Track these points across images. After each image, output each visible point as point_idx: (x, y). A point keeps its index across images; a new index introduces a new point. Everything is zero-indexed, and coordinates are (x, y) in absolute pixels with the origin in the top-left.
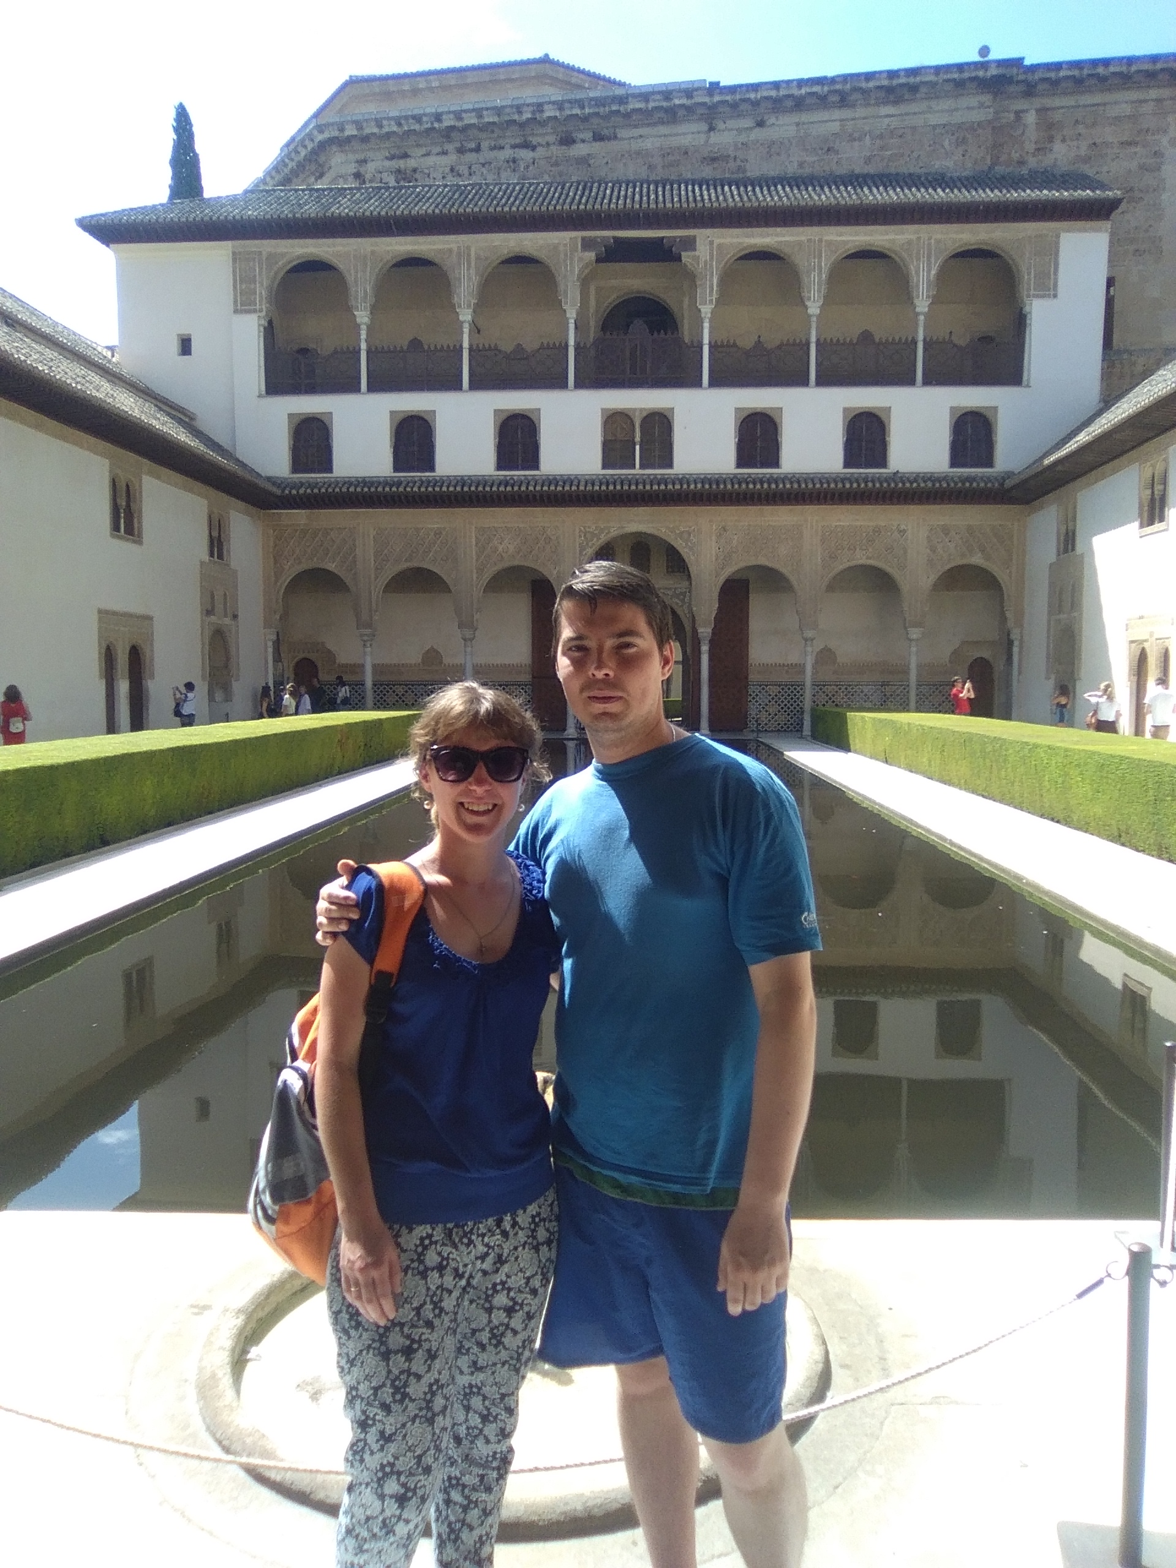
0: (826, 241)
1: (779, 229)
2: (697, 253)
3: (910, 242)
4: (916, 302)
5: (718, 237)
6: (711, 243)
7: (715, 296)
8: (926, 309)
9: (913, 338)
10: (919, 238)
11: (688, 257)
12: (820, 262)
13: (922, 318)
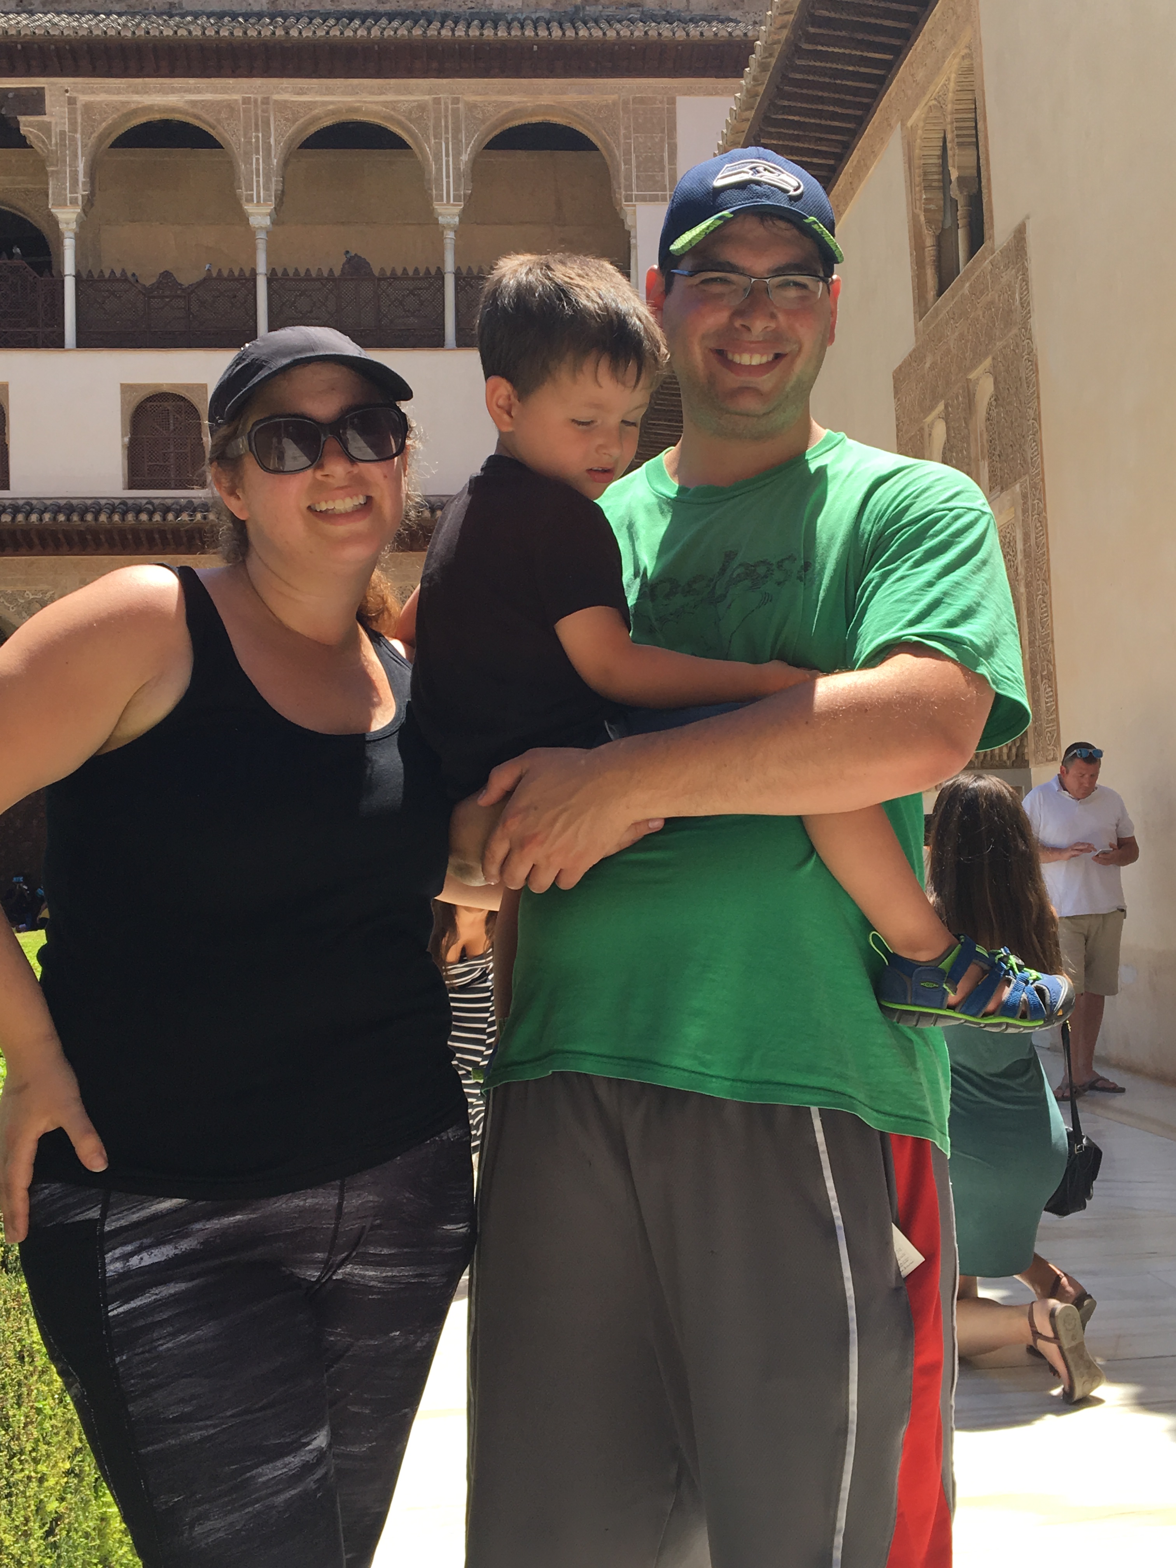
0: (276, 101)
1: (192, 81)
2: (45, 118)
3: (422, 107)
4: (438, 207)
5: (84, 92)
6: (72, 101)
7: (81, 192)
8: (457, 219)
9: (439, 268)
10: (437, 101)
11: (31, 125)
12: (267, 136)
13: (450, 235)
